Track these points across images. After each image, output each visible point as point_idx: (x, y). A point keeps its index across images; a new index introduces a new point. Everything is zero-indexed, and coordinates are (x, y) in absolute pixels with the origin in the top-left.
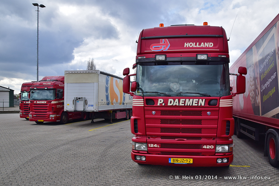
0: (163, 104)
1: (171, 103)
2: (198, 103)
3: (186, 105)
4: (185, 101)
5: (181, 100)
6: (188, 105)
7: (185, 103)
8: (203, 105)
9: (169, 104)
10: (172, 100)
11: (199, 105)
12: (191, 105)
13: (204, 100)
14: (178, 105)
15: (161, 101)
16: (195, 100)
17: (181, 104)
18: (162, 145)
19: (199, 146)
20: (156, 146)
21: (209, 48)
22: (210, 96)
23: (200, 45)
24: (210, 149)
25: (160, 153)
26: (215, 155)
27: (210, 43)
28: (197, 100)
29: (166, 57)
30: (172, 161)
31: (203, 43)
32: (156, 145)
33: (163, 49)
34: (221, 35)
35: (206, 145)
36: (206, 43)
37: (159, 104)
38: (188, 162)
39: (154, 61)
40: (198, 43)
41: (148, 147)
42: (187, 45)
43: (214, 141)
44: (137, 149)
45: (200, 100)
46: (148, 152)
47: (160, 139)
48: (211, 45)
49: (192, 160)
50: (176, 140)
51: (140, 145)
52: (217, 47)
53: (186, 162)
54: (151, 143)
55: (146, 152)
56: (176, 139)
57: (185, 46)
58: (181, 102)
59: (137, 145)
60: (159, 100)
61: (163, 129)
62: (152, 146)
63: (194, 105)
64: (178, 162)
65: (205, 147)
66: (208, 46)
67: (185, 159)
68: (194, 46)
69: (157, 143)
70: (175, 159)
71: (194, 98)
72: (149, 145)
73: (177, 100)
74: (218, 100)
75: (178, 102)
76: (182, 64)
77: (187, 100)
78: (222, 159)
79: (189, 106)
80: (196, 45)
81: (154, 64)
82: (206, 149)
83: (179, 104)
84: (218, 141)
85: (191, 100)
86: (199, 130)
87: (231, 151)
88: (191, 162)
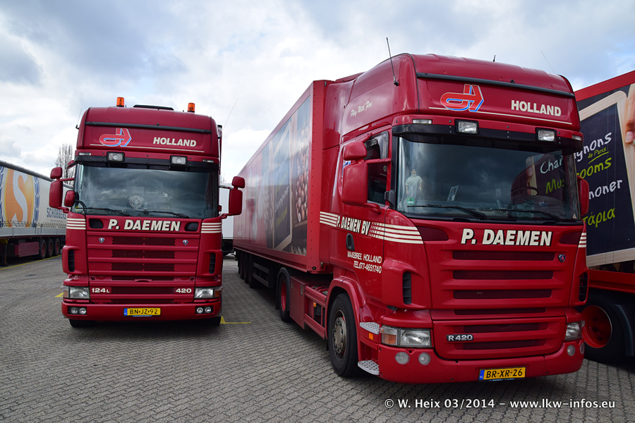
0: (117, 228)
1: (129, 226)
2: (170, 227)
3: (152, 229)
4: (151, 224)
5: (145, 222)
6: (156, 229)
7: (150, 227)
8: (177, 229)
9: (126, 228)
10: (132, 222)
11: (172, 229)
12: (159, 229)
13: (179, 223)
14: (140, 229)
15: (113, 223)
16: (165, 222)
17: (144, 228)
18: (114, 289)
19: (171, 289)
20: (104, 291)
21: (190, 148)
22: (188, 218)
23: (176, 142)
24: (187, 293)
25: (111, 302)
26: (193, 302)
27: (192, 141)
28: (169, 222)
29: (124, 157)
30: (128, 312)
31: (181, 140)
32: (104, 289)
33: (119, 144)
34: (208, 131)
35: (181, 287)
36: (185, 140)
37: (110, 228)
38: (153, 314)
39: (105, 161)
40: (174, 140)
41: (91, 292)
42: (158, 141)
43: (192, 283)
44: (72, 297)
45: (174, 223)
46: (91, 301)
47: (110, 281)
48: (193, 143)
49: (159, 310)
50: (135, 282)
51: (78, 290)
52: (201, 147)
53: (150, 313)
54: (96, 286)
55: (88, 301)
56: (136, 280)
57: (154, 143)
58: (145, 225)
59: (72, 291)
60: (111, 221)
61: (116, 266)
62: (98, 290)
63: (164, 229)
64: (139, 314)
65: (178, 291)
66: (188, 145)
67: (149, 309)
68: (168, 144)
69: (106, 287)
70: (134, 309)
71: (164, 219)
72: (93, 289)
73: (138, 222)
74: (199, 224)
75: (139, 225)
76: (148, 169)
77: (154, 222)
78: (204, 307)
79: (157, 232)
80: (171, 141)
81: (105, 165)
82: (181, 293)
83: (141, 227)
84: (199, 282)
85: (160, 222)
86: (170, 267)
87: (218, 296)
88: (159, 313)
